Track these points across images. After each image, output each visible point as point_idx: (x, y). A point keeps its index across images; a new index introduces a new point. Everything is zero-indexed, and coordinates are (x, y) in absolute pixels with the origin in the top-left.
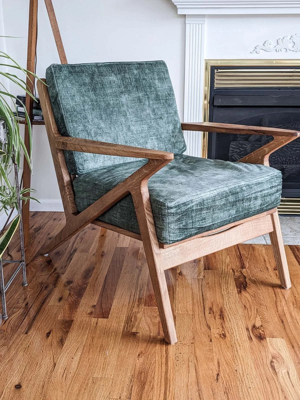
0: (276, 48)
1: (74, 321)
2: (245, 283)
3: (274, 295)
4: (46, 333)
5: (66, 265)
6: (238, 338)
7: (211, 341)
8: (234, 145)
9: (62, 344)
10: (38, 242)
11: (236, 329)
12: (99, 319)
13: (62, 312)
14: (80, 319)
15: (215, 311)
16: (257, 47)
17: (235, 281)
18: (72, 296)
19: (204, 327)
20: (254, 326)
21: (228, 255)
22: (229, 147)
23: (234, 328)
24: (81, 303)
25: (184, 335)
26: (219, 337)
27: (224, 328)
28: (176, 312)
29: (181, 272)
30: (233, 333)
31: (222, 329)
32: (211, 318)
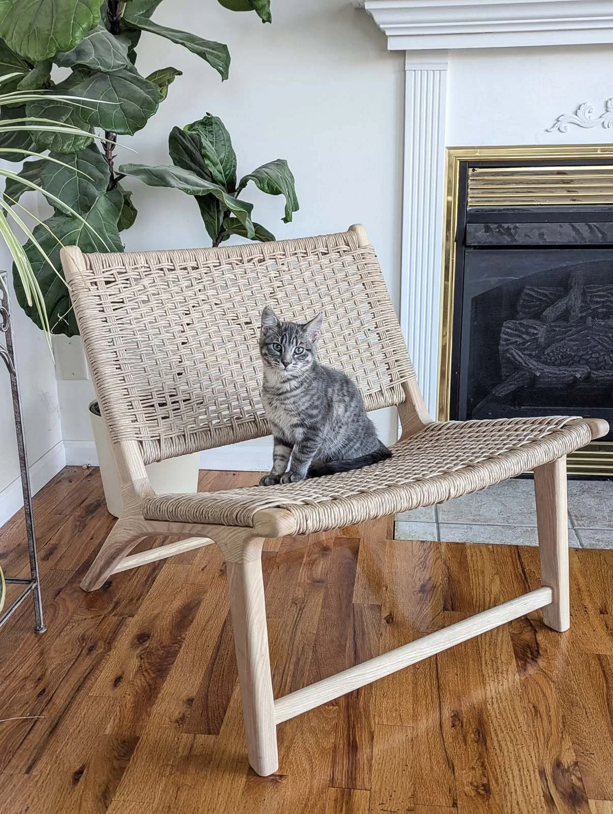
0: (602, 120)
1: (140, 741)
2: (534, 645)
3: (602, 679)
4: (74, 771)
5: (141, 595)
6: (521, 799)
7: (455, 805)
8: (509, 328)
9: (105, 804)
10: (89, 537)
11: (516, 772)
12: (197, 736)
13: (118, 714)
14: (156, 736)
15: (465, 720)
16: (560, 119)
17: (512, 639)
18: (145, 673)
19: (438, 762)
20: (558, 764)
21: (497, 573)
22: (500, 331)
23: (510, 768)
24: (162, 692)
25: (392, 786)
26: (473, 793)
27: (485, 769)
28: (374, 720)
29: (391, 615)
30: (508, 783)
31: (481, 772)
32: (455, 738)
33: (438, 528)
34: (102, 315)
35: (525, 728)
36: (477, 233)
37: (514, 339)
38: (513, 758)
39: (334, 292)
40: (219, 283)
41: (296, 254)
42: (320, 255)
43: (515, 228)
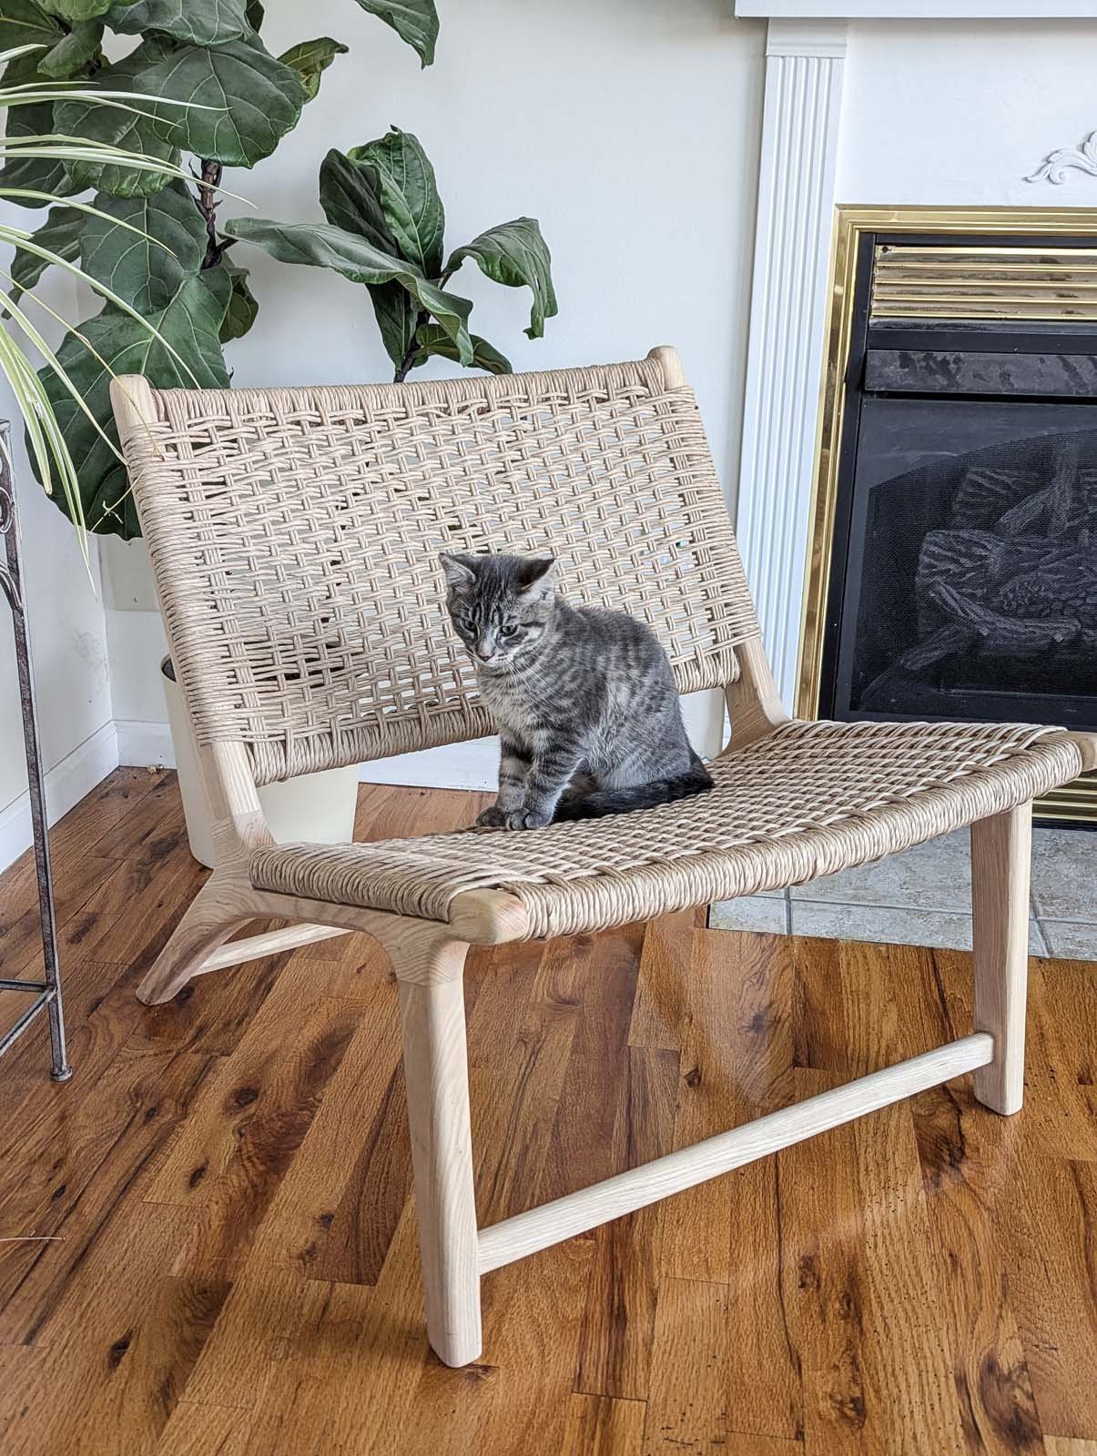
1: (233, 1291)
2: (955, 1138)
3: (1078, 1207)
4: (112, 1343)
5: (246, 1015)
6: (920, 1428)
7: (800, 1435)
8: (936, 544)
9: (166, 1406)
10: (156, 903)
11: (914, 1379)
12: (337, 1284)
13: (195, 1238)
14: (262, 1281)
15: (823, 1277)
16: (1052, 159)
17: (916, 1126)
18: (246, 1162)
19: (772, 1354)
20: (990, 1367)
21: (894, 999)
22: (918, 551)
23: (903, 1369)
24: (277, 1199)
25: (687, 1394)
26: (834, 1415)
27: (858, 1370)
28: (659, 1268)
29: (696, 1070)
30: (899, 1398)
31: (850, 1375)
32: (805, 1310)
33: (789, 910)
34: (185, 506)
35: (932, 1294)
36: (888, 369)
37: (942, 566)
38: (910, 1351)
39: (617, 474)
40: (405, 451)
41: (548, 399)
42: (593, 403)
43: (957, 360)
